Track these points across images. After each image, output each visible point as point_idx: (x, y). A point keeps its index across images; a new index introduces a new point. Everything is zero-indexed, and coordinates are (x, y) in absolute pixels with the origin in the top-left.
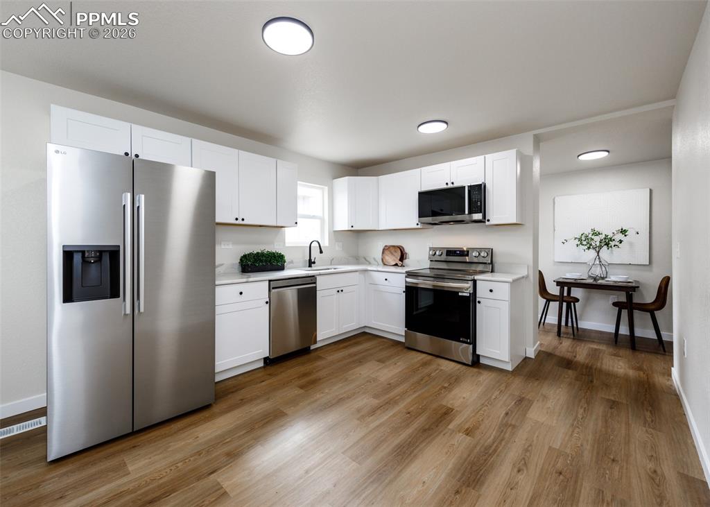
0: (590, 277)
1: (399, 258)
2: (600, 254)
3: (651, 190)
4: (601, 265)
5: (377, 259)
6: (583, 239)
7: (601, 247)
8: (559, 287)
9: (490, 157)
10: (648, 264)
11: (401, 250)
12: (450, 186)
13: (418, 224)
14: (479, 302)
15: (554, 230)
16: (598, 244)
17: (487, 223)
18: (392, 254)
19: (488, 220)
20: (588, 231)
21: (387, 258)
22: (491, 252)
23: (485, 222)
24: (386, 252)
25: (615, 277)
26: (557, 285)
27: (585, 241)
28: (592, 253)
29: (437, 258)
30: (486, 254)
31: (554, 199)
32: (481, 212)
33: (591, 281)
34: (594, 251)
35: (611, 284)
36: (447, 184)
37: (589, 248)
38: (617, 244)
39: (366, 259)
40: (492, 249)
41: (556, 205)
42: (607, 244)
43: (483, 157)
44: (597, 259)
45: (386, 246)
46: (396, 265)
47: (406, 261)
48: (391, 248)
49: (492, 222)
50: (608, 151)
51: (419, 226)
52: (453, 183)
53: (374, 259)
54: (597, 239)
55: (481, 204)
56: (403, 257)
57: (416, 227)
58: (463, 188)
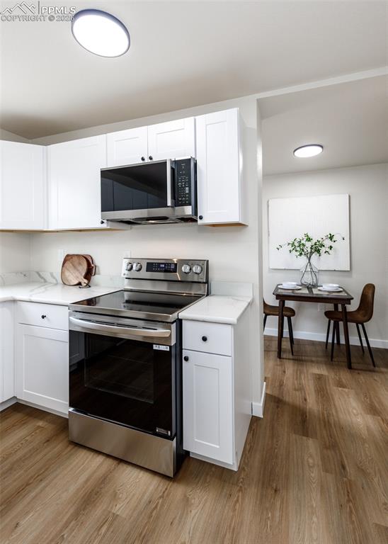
0: (302, 285)
1: (84, 274)
2: (311, 261)
3: (349, 196)
4: (312, 271)
5: (54, 274)
6: (297, 244)
7: (311, 253)
8: (278, 301)
9: (202, 119)
10: (349, 270)
11: (88, 261)
12: (147, 161)
13: (102, 222)
14: (186, 359)
15: (269, 235)
16: (309, 250)
17: (200, 222)
18: (75, 267)
19: (201, 218)
20: (300, 236)
21: (67, 273)
22: (205, 265)
23: (196, 221)
24: (68, 264)
25: (328, 286)
26: (277, 299)
27: (298, 247)
28: (304, 259)
29: (134, 274)
30: (199, 268)
31: (268, 202)
32: (190, 204)
33: (305, 292)
34: (305, 257)
35: (325, 295)
36: (143, 159)
37: (301, 254)
38: (328, 250)
39: (39, 275)
40: (208, 261)
41: (270, 208)
42: (318, 251)
43: (192, 118)
44: (308, 266)
45: (68, 256)
46: (79, 284)
47: (95, 279)
48: (75, 259)
49: (206, 220)
50: (322, 147)
51: (104, 226)
52: (151, 158)
53: (52, 275)
54: (308, 245)
55: (190, 190)
56: (90, 273)
57: (100, 226)
58: (164, 164)
